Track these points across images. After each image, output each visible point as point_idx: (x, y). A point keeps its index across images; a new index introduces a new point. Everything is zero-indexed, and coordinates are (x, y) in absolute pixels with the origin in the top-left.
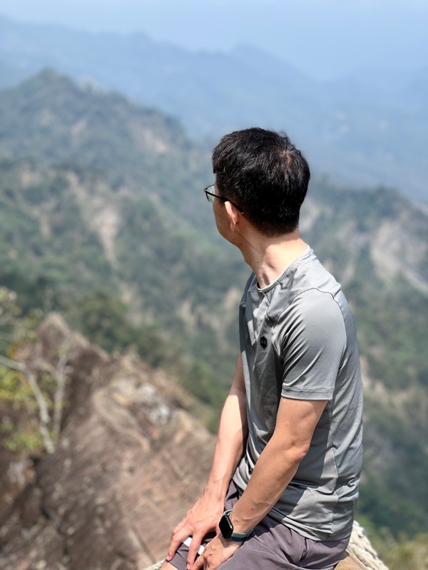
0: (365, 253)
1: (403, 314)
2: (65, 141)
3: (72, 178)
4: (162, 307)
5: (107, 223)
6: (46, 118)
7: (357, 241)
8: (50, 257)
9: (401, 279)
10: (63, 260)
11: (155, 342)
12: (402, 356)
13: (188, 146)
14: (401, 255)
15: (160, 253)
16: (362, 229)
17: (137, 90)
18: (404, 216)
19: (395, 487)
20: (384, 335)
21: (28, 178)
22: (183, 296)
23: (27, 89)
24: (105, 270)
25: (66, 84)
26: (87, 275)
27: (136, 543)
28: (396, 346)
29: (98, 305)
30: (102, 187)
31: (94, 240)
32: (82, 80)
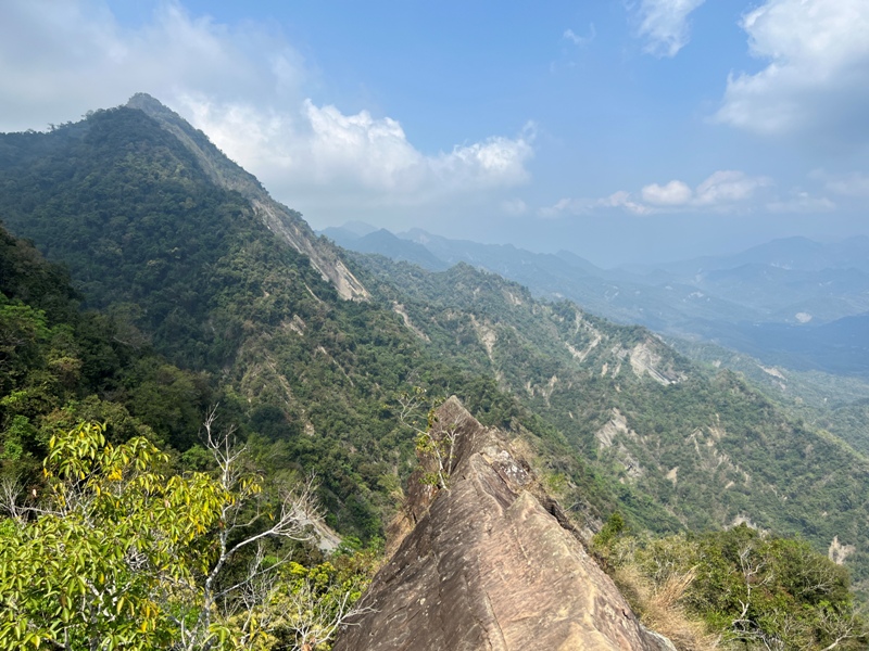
0: (627, 359)
1: (648, 394)
2: (470, 298)
3: (473, 317)
4: (517, 384)
5: (489, 340)
6: (460, 286)
7: (622, 354)
8: (459, 356)
9: (646, 375)
10: (465, 358)
11: (512, 402)
12: (646, 416)
13: (532, 301)
14: (647, 362)
15: (516, 356)
16: (625, 347)
17: (507, 274)
18: (649, 341)
19: (640, 486)
20: (637, 405)
21: (450, 316)
22: (527, 379)
23: (451, 272)
24: (489, 364)
25: (472, 270)
26: (478, 366)
27: (489, 612)
28: (643, 410)
29: (483, 381)
30: (487, 322)
31: (482, 349)
32: (479, 269)
